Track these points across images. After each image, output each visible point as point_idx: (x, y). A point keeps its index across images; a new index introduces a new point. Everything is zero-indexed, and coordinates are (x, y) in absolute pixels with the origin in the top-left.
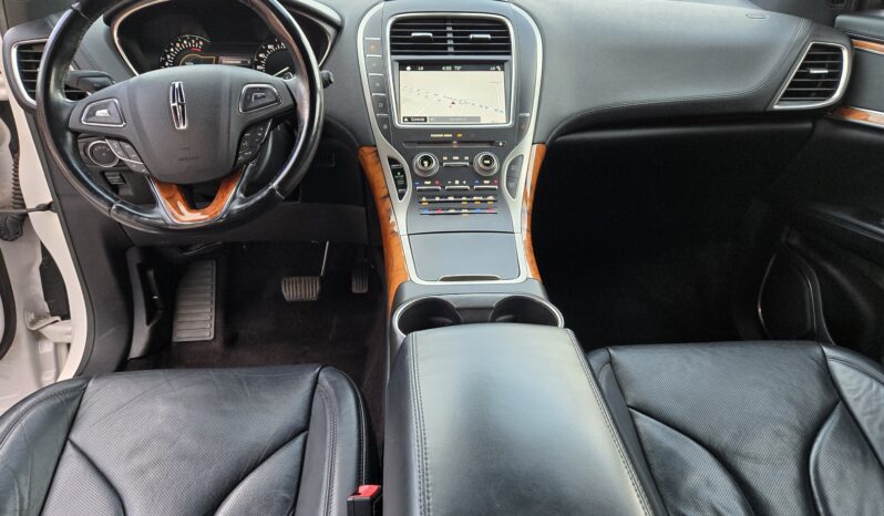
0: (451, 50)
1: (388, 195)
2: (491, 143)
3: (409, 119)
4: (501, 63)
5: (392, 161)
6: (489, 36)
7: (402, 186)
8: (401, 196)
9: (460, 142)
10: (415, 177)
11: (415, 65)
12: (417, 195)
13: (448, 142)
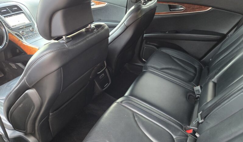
0: (11, 12)
1: (19, 40)
2: (31, 26)
3: (13, 26)
4: (22, 12)
5: (16, 34)
6: (16, 8)
7: (21, 38)
8: (22, 39)
9: (25, 27)
10: (22, 35)
11: (7, 16)
12: (25, 38)
13: (23, 28)
